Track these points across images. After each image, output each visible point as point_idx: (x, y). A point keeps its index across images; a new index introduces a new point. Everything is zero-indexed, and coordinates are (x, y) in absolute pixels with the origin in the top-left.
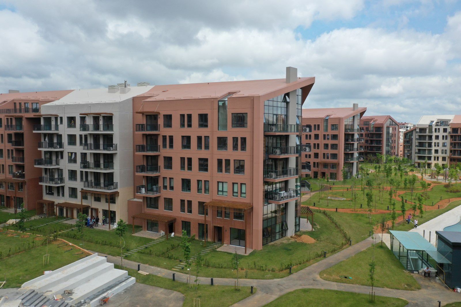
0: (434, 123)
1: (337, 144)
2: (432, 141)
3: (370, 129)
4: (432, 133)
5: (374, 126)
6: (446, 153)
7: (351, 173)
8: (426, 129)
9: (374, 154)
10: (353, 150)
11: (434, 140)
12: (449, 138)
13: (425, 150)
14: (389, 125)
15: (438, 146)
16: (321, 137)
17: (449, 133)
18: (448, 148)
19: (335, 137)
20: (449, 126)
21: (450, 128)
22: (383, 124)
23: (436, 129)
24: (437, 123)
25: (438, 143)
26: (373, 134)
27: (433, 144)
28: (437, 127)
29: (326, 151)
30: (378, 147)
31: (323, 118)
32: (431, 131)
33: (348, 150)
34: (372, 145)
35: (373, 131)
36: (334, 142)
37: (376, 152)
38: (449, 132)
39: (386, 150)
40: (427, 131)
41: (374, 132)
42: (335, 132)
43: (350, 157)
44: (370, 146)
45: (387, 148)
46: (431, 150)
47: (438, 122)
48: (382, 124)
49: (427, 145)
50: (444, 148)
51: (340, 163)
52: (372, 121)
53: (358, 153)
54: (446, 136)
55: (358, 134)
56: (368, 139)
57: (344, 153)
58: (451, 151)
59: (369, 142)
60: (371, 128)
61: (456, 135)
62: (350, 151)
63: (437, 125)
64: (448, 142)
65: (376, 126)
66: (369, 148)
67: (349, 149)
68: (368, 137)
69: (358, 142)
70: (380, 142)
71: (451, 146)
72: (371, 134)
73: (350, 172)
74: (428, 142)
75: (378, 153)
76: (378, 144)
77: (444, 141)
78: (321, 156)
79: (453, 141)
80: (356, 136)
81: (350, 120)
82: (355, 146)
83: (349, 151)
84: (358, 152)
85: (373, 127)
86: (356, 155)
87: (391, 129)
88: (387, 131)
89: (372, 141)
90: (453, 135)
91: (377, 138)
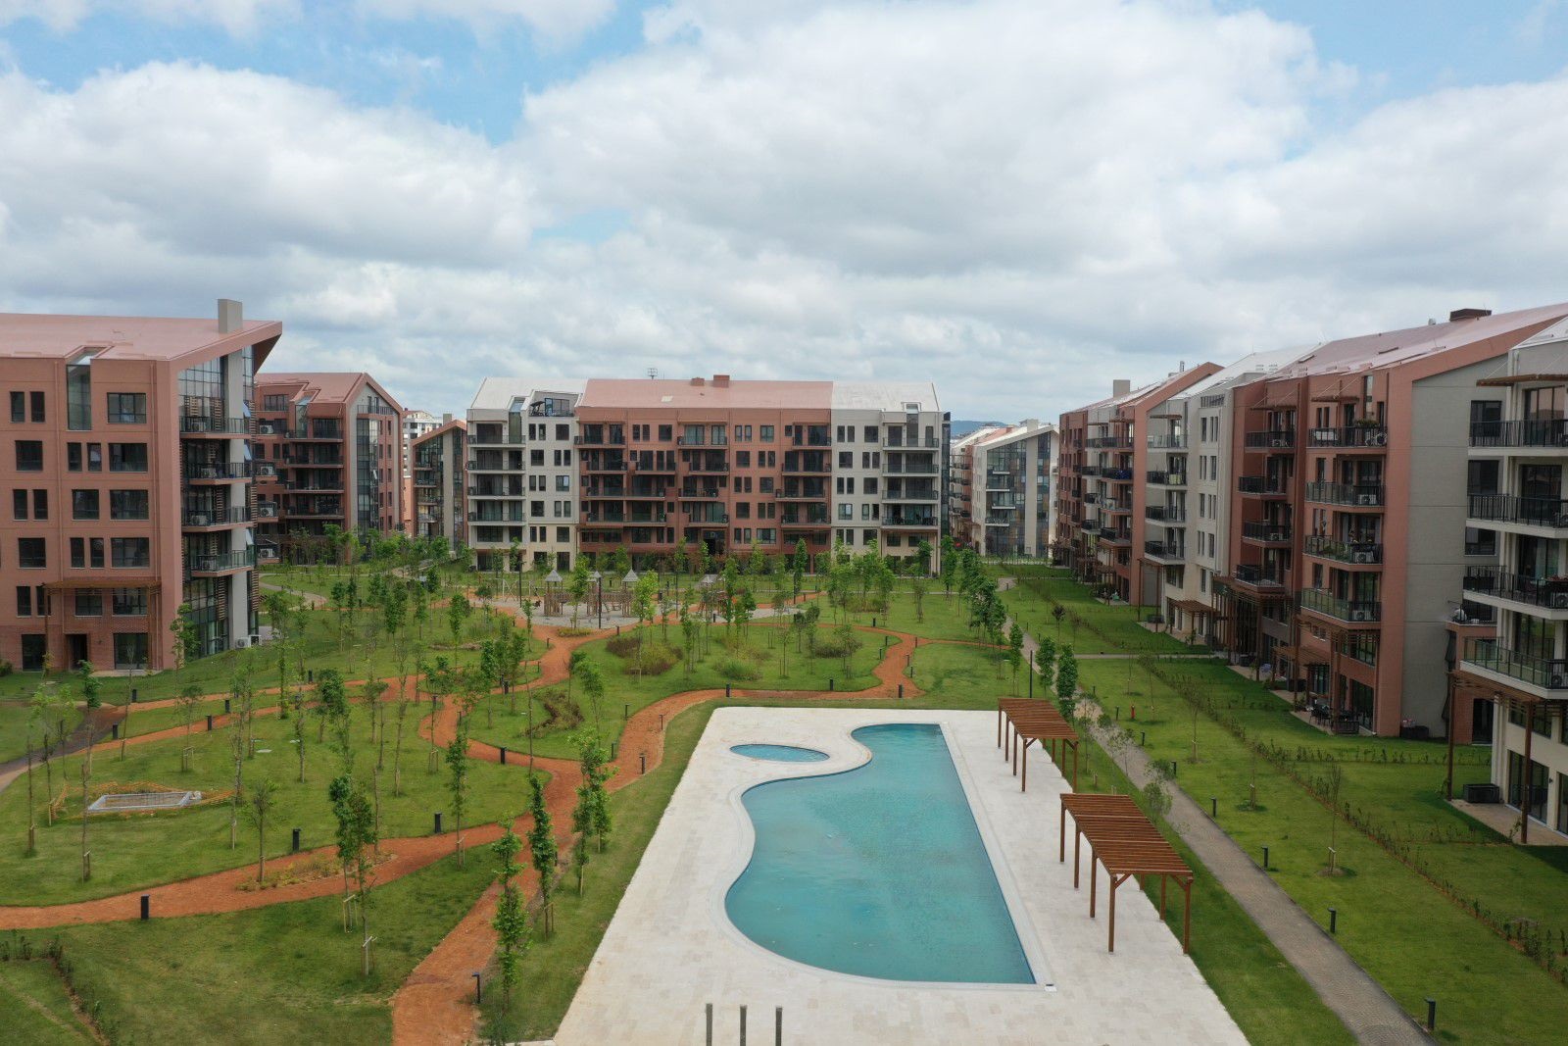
0: (526, 406)
1: (147, 491)
2: (523, 472)
3: (291, 427)
4: (520, 443)
5: (309, 414)
6: (568, 513)
7: (224, 625)
8: (500, 427)
9: (317, 527)
10: (226, 516)
11: (528, 469)
12: (575, 457)
13: (501, 502)
14: (366, 411)
15: (542, 488)
16: (54, 455)
17: (575, 443)
18: (574, 495)
19: (131, 455)
20: (572, 415)
21: (579, 423)
22: (343, 405)
23: (532, 427)
24: (533, 405)
25: (543, 478)
26: (305, 445)
27: (526, 483)
28: (537, 421)
29: (86, 529)
30: (330, 498)
31: (62, 359)
32: (516, 435)
33: (202, 519)
34: (304, 491)
35: (305, 434)
36: (129, 480)
37: (322, 516)
38: (576, 438)
39: (361, 508)
40: (505, 433)
41: (311, 438)
42: (128, 432)
43: (213, 550)
44: (297, 496)
45: (361, 502)
46: (520, 502)
47: (539, 403)
48: (341, 406)
49: (506, 485)
50: (563, 497)
51: (164, 582)
52: (300, 394)
53: (249, 528)
54: (568, 453)
55: (247, 442)
56: (288, 465)
57: (184, 534)
58: (584, 505)
59: (292, 478)
60: (296, 423)
61: (598, 450)
62: (215, 521)
63: (535, 414)
64: (573, 472)
65: (318, 413)
66: (293, 503)
67: (205, 513)
68: (285, 457)
69: (249, 480)
70: (334, 477)
71: (584, 489)
72: (296, 444)
73: (216, 619)
74: (510, 476)
75: (329, 521)
76: (330, 484)
77: (563, 470)
78: (58, 554)
79: (588, 469)
80: (240, 453)
81: (207, 377)
82: (238, 499)
83: (209, 523)
84: (250, 524)
85: (306, 417)
86: (243, 537)
87: (374, 426)
88: (361, 434)
89: (302, 476)
90: (587, 450)
91: (320, 462)
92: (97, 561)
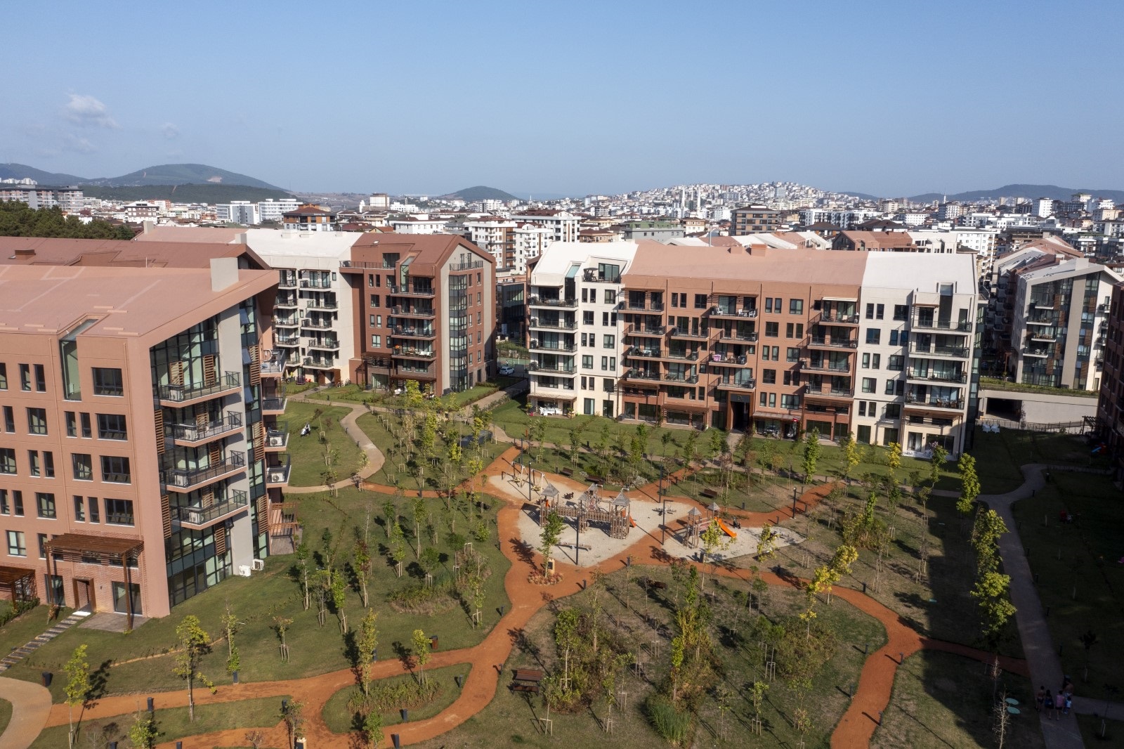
0: (580, 272)
1: (128, 459)
2: (576, 328)
3: (397, 283)
4: (573, 305)
6: (613, 367)
8: (557, 290)
11: (581, 328)
12: (621, 321)
13: (557, 357)
15: (592, 344)
17: (621, 307)
18: (618, 352)
20: (620, 282)
21: (625, 289)
22: (435, 268)
23: (585, 292)
24: (587, 271)
25: (593, 335)
26: (407, 299)
27: (578, 340)
28: (589, 286)
32: (571, 298)
35: (407, 289)
38: (622, 303)
40: (562, 297)
41: (411, 294)
46: (573, 357)
47: (592, 270)
49: (561, 341)
50: (609, 353)
52: (406, 255)
54: (614, 316)
56: (394, 314)
58: (626, 362)
60: (401, 280)
61: (640, 315)
63: (588, 279)
64: (619, 332)
65: (417, 273)
71: (627, 348)
72: (400, 298)
74: (565, 334)
77: (610, 329)
79: (631, 331)
85: (408, 275)
88: (452, 288)
90: (631, 314)
92: (95, 518)
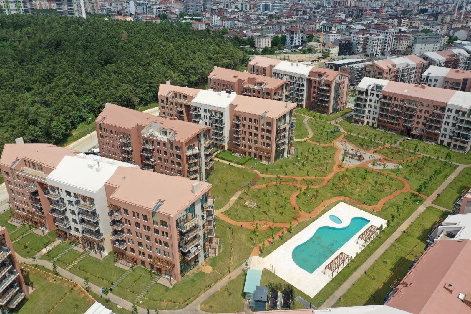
4: (367, 97)
6: (376, 114)
8: (363, 92)
11: (368, 103)
13: (361, 110)
15: (371, 108)
21: (382, 94)
22: (331, 82)
23: (371, 94)
25: (371, 105)
27: (367, 106)
30: (327, 101)
34: (321, 99)
35: (323, 86)
37: (324, 105)
38: (380, 98)
39: (334, 102)
46: (365, 110)
47: (374, 87)
49: (363, 106)
50: (375, 110)
51: (272, 151)
52: (324, 76)
54: (378, 101)
58: (379, 114)
60: (322, 83)
61: (385, 102)
63: (372, 90)
64: (378, 106)
65: (327, 82)
70: (328, 96)
71: (380, 110)
77: (376, 104)
79: (382, 106)
89: (321, 95)
92: (264, 146)
